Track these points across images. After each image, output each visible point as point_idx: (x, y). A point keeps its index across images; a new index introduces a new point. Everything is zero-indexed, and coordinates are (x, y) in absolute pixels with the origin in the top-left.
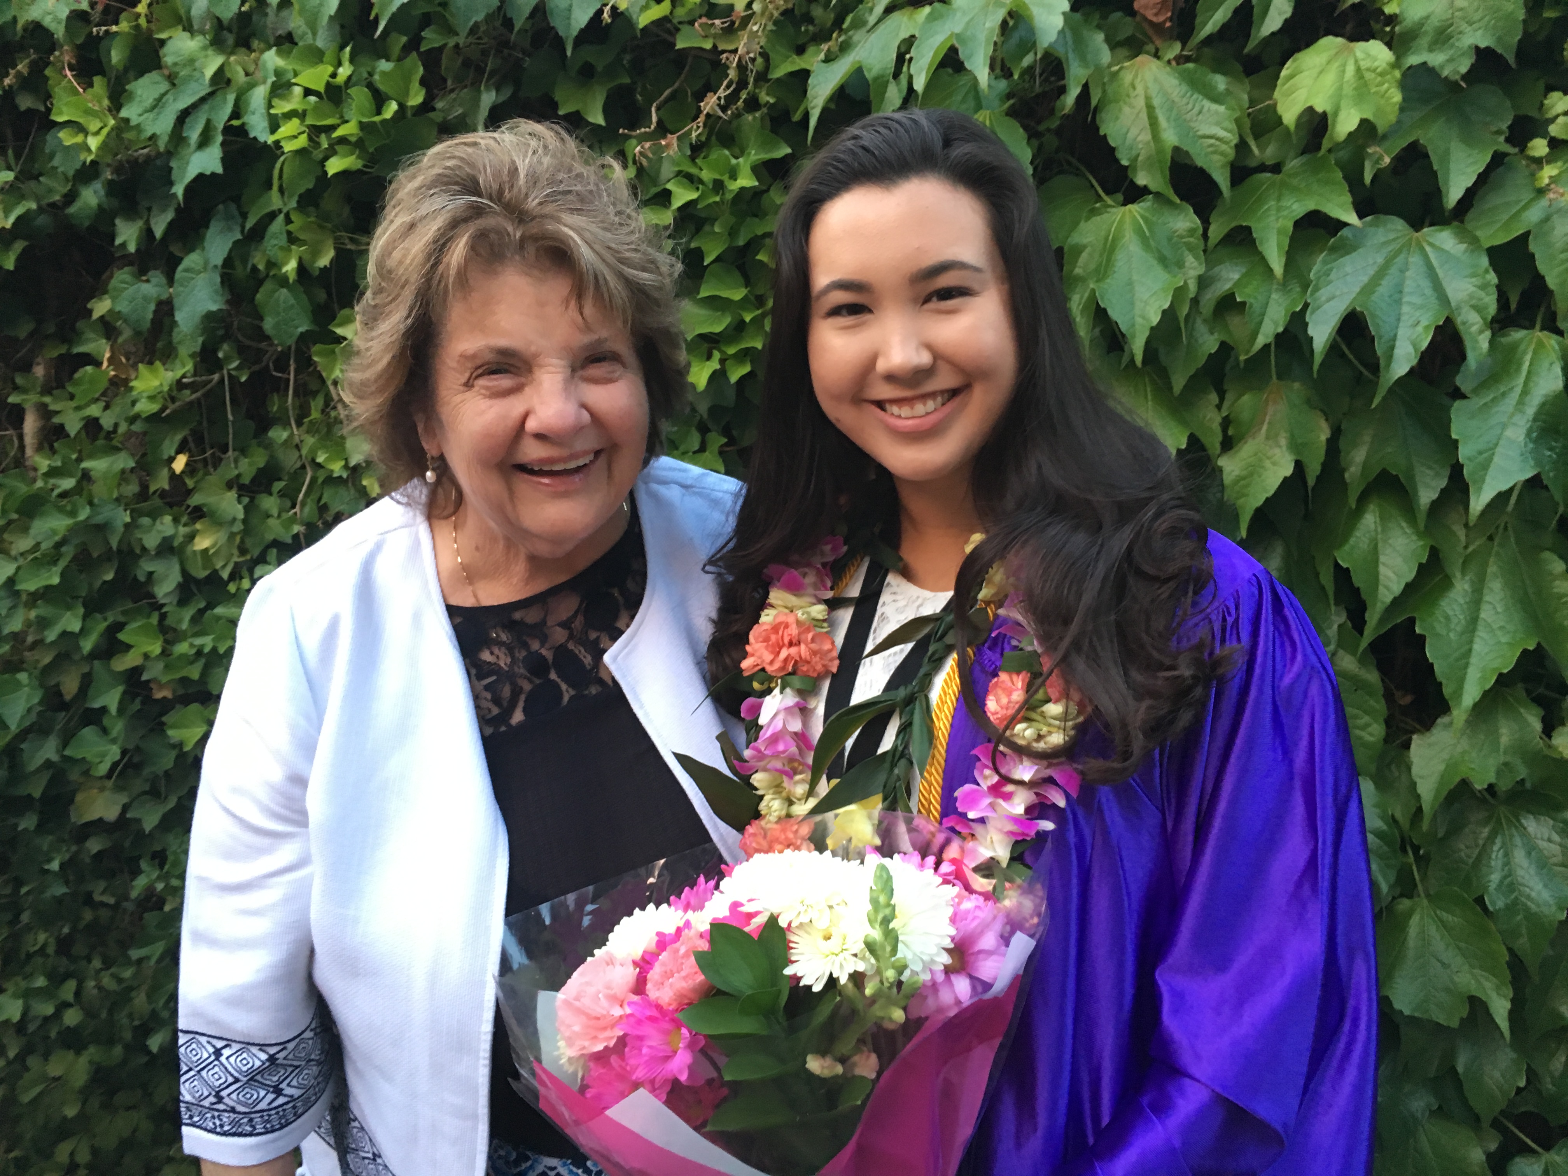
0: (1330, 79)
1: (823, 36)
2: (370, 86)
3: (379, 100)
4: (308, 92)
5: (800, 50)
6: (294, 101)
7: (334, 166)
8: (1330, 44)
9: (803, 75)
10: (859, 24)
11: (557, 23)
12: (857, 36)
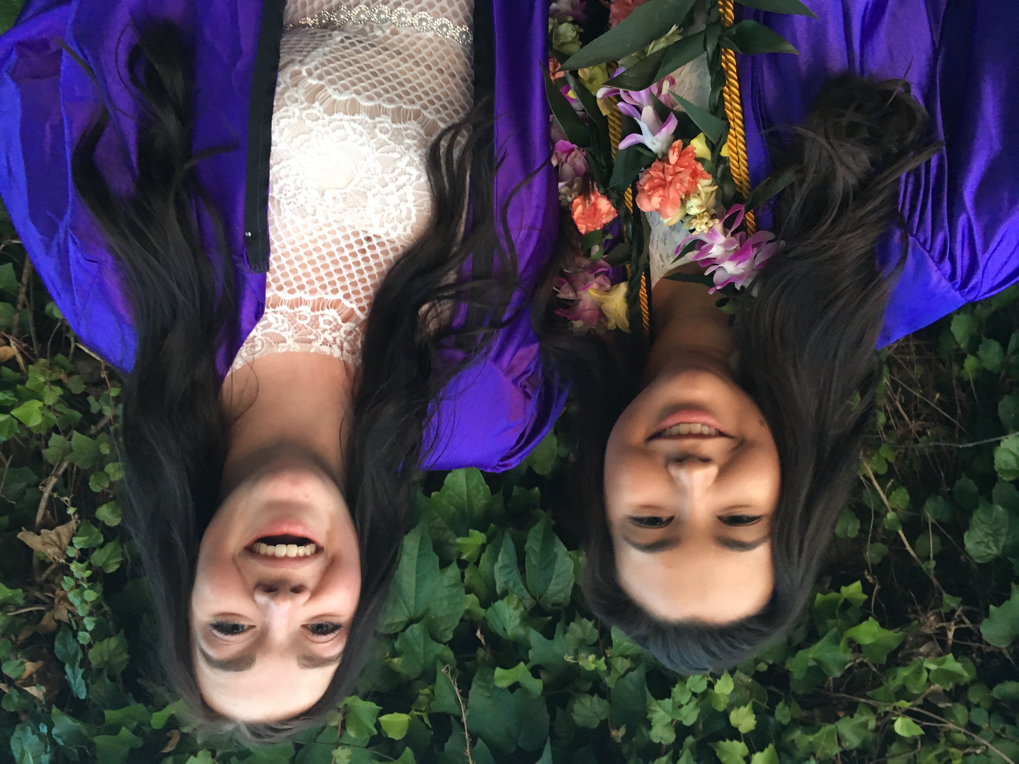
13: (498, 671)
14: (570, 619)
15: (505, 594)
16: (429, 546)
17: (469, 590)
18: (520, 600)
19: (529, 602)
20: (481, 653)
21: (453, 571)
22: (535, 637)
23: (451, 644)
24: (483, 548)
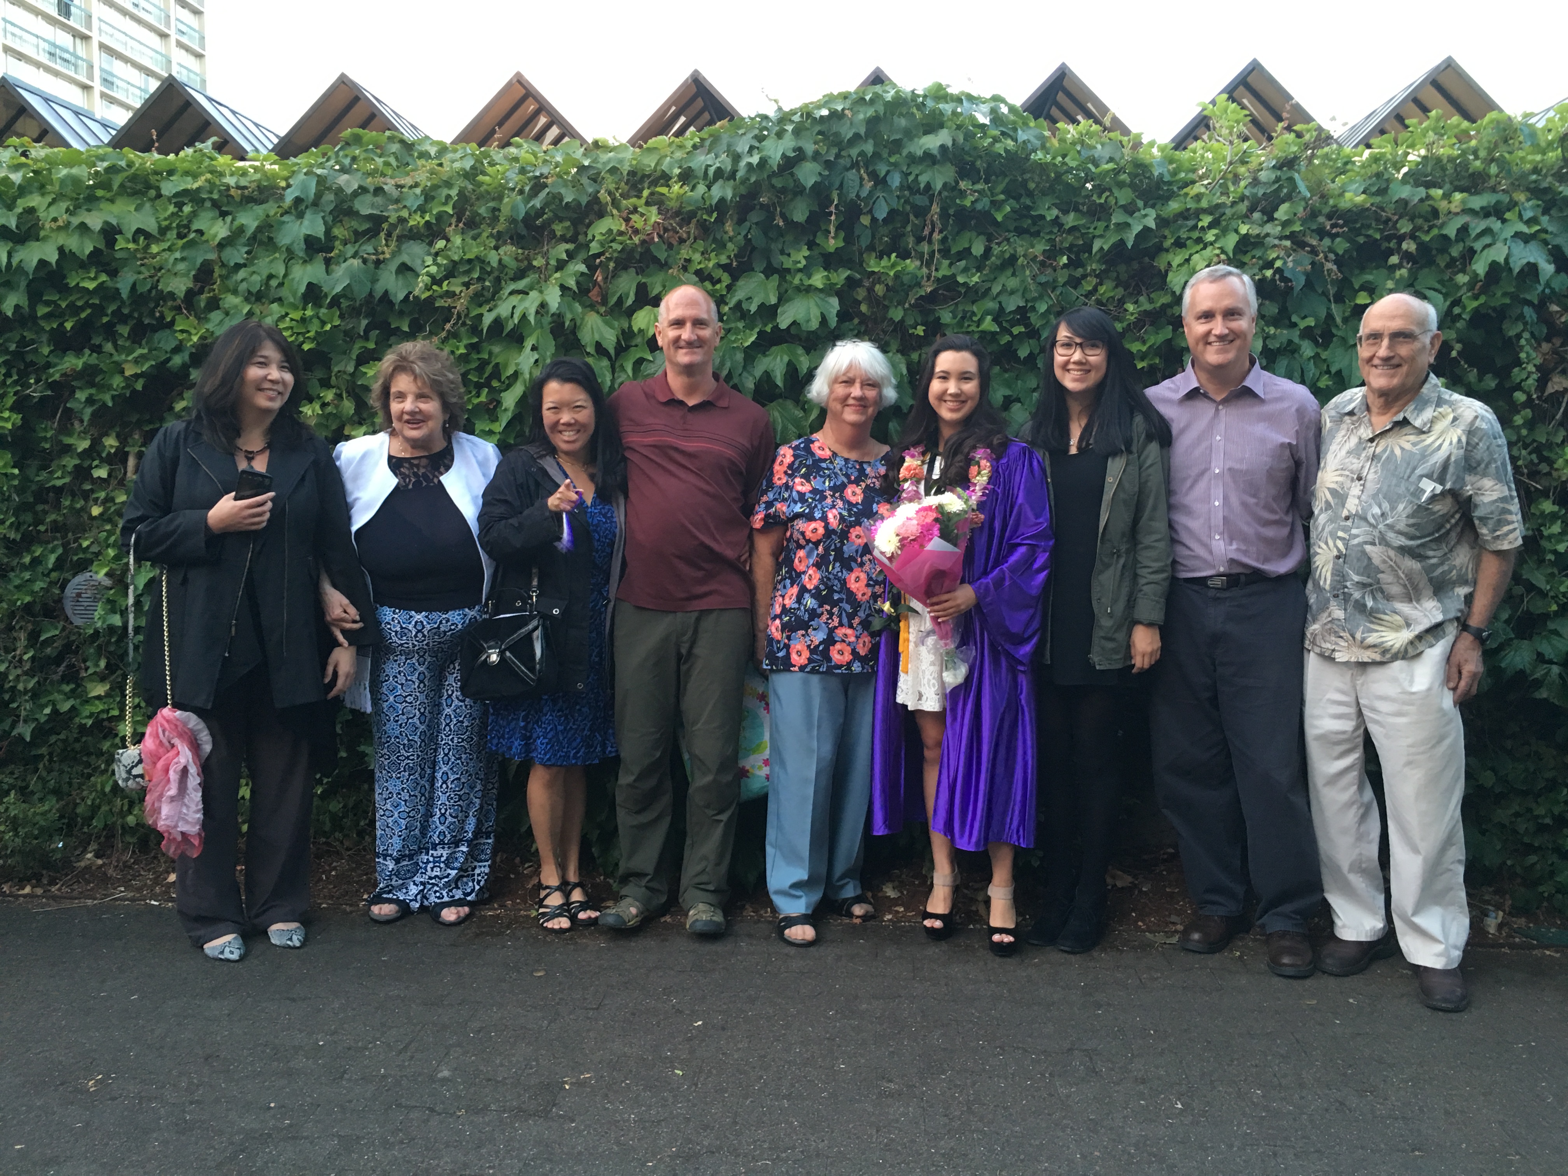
0: (646, 320)
1: (487, 301)
2: (318, 318)
3: (324, 323)
4: (292, 320)
5: (480, 306)
6: (287, 323)
7: (306, 347)
8: (648, 308)
9: (481, 315)
10: (500, 299)
11: (392, 298)
12: (499, 303)
13: (1313, 324)
14: (1278, 349)
15: (1309, 359)
16: (1346, 380)
17: (1325, 360)
18: (1301, 356)
19: (1296, 355)
20: (1319, 332)
21: (1333, 370)
22: (1296, 340)
23: (1334, 335)
24: (1318, 380)
